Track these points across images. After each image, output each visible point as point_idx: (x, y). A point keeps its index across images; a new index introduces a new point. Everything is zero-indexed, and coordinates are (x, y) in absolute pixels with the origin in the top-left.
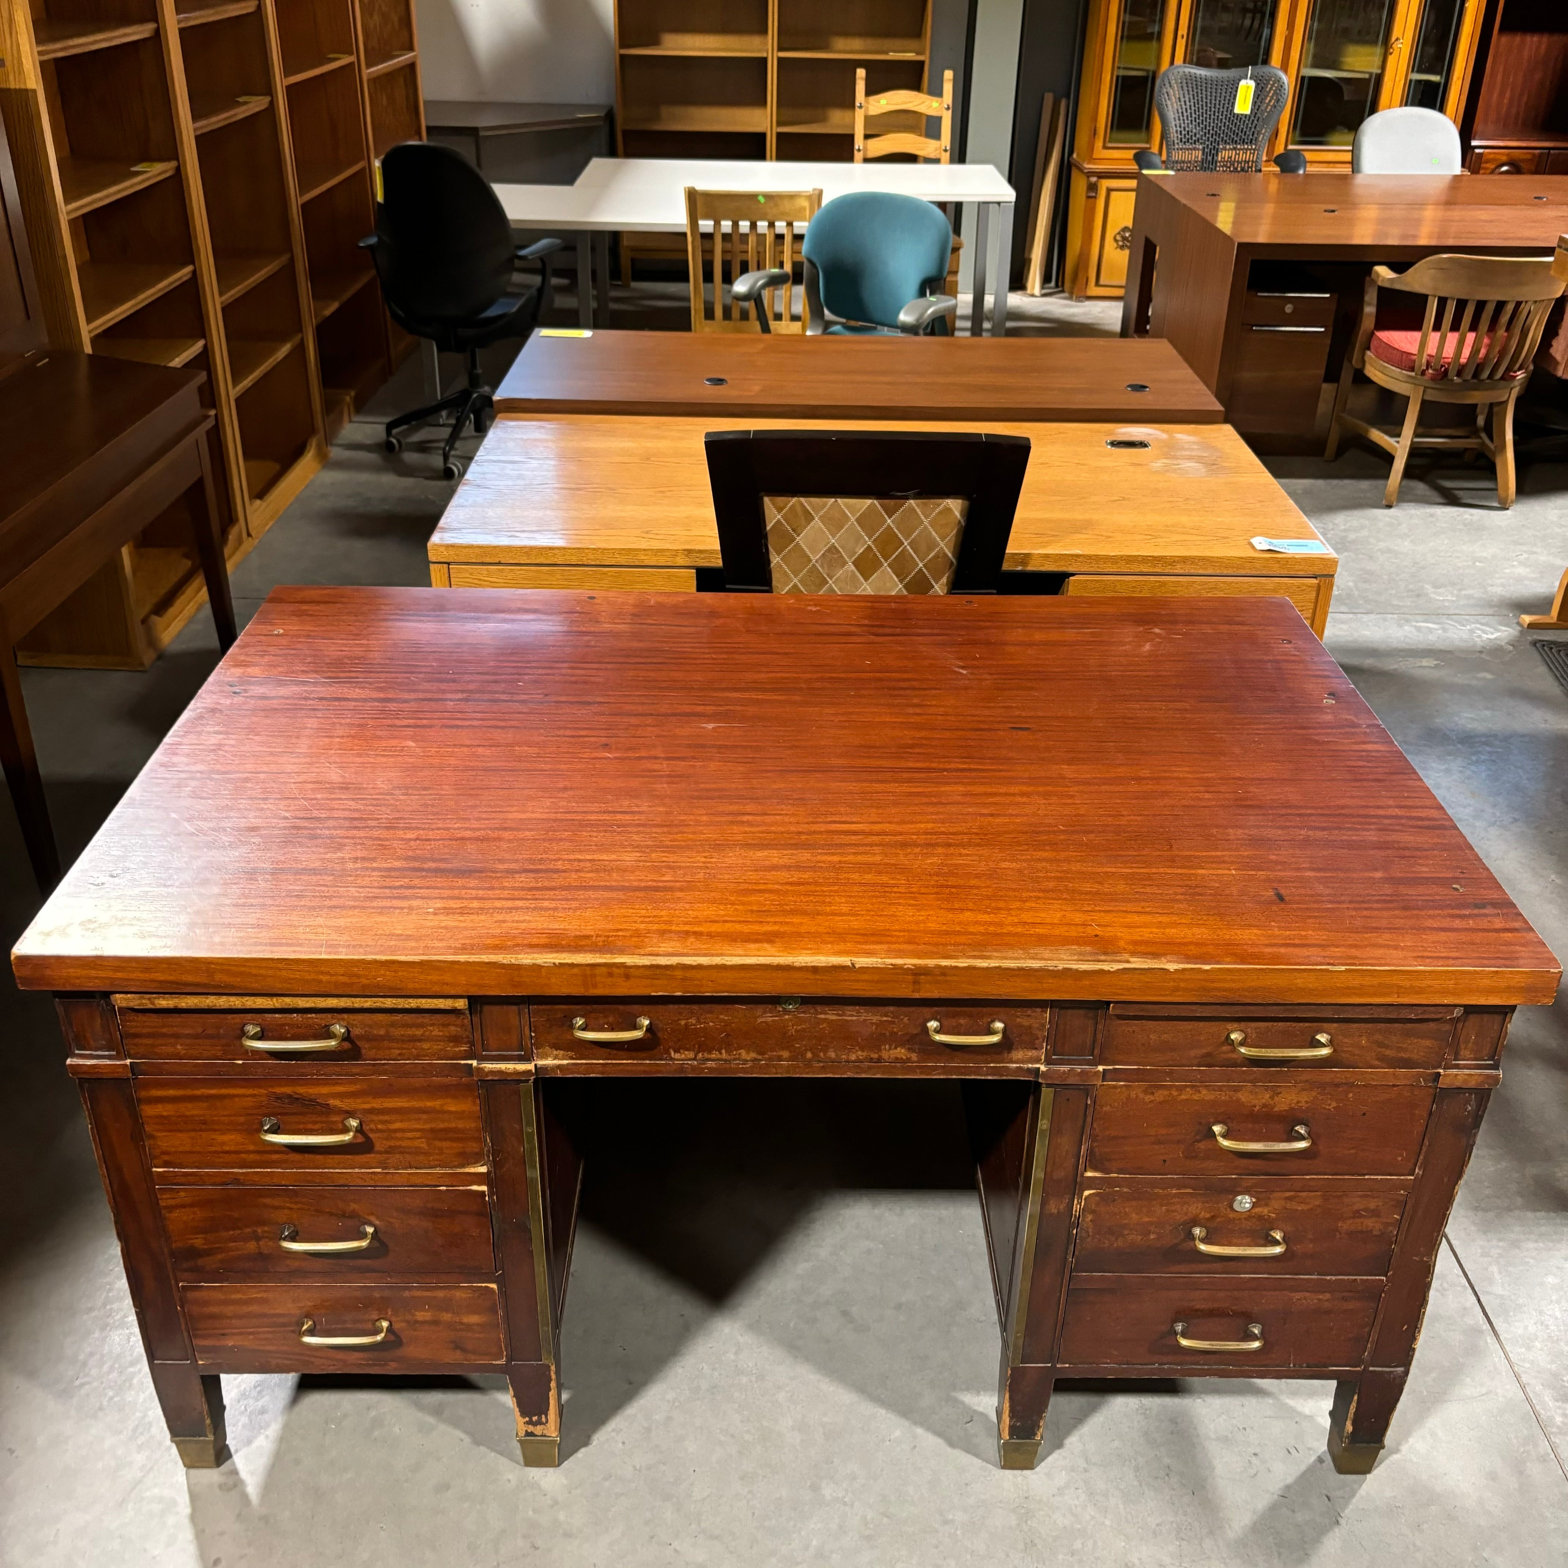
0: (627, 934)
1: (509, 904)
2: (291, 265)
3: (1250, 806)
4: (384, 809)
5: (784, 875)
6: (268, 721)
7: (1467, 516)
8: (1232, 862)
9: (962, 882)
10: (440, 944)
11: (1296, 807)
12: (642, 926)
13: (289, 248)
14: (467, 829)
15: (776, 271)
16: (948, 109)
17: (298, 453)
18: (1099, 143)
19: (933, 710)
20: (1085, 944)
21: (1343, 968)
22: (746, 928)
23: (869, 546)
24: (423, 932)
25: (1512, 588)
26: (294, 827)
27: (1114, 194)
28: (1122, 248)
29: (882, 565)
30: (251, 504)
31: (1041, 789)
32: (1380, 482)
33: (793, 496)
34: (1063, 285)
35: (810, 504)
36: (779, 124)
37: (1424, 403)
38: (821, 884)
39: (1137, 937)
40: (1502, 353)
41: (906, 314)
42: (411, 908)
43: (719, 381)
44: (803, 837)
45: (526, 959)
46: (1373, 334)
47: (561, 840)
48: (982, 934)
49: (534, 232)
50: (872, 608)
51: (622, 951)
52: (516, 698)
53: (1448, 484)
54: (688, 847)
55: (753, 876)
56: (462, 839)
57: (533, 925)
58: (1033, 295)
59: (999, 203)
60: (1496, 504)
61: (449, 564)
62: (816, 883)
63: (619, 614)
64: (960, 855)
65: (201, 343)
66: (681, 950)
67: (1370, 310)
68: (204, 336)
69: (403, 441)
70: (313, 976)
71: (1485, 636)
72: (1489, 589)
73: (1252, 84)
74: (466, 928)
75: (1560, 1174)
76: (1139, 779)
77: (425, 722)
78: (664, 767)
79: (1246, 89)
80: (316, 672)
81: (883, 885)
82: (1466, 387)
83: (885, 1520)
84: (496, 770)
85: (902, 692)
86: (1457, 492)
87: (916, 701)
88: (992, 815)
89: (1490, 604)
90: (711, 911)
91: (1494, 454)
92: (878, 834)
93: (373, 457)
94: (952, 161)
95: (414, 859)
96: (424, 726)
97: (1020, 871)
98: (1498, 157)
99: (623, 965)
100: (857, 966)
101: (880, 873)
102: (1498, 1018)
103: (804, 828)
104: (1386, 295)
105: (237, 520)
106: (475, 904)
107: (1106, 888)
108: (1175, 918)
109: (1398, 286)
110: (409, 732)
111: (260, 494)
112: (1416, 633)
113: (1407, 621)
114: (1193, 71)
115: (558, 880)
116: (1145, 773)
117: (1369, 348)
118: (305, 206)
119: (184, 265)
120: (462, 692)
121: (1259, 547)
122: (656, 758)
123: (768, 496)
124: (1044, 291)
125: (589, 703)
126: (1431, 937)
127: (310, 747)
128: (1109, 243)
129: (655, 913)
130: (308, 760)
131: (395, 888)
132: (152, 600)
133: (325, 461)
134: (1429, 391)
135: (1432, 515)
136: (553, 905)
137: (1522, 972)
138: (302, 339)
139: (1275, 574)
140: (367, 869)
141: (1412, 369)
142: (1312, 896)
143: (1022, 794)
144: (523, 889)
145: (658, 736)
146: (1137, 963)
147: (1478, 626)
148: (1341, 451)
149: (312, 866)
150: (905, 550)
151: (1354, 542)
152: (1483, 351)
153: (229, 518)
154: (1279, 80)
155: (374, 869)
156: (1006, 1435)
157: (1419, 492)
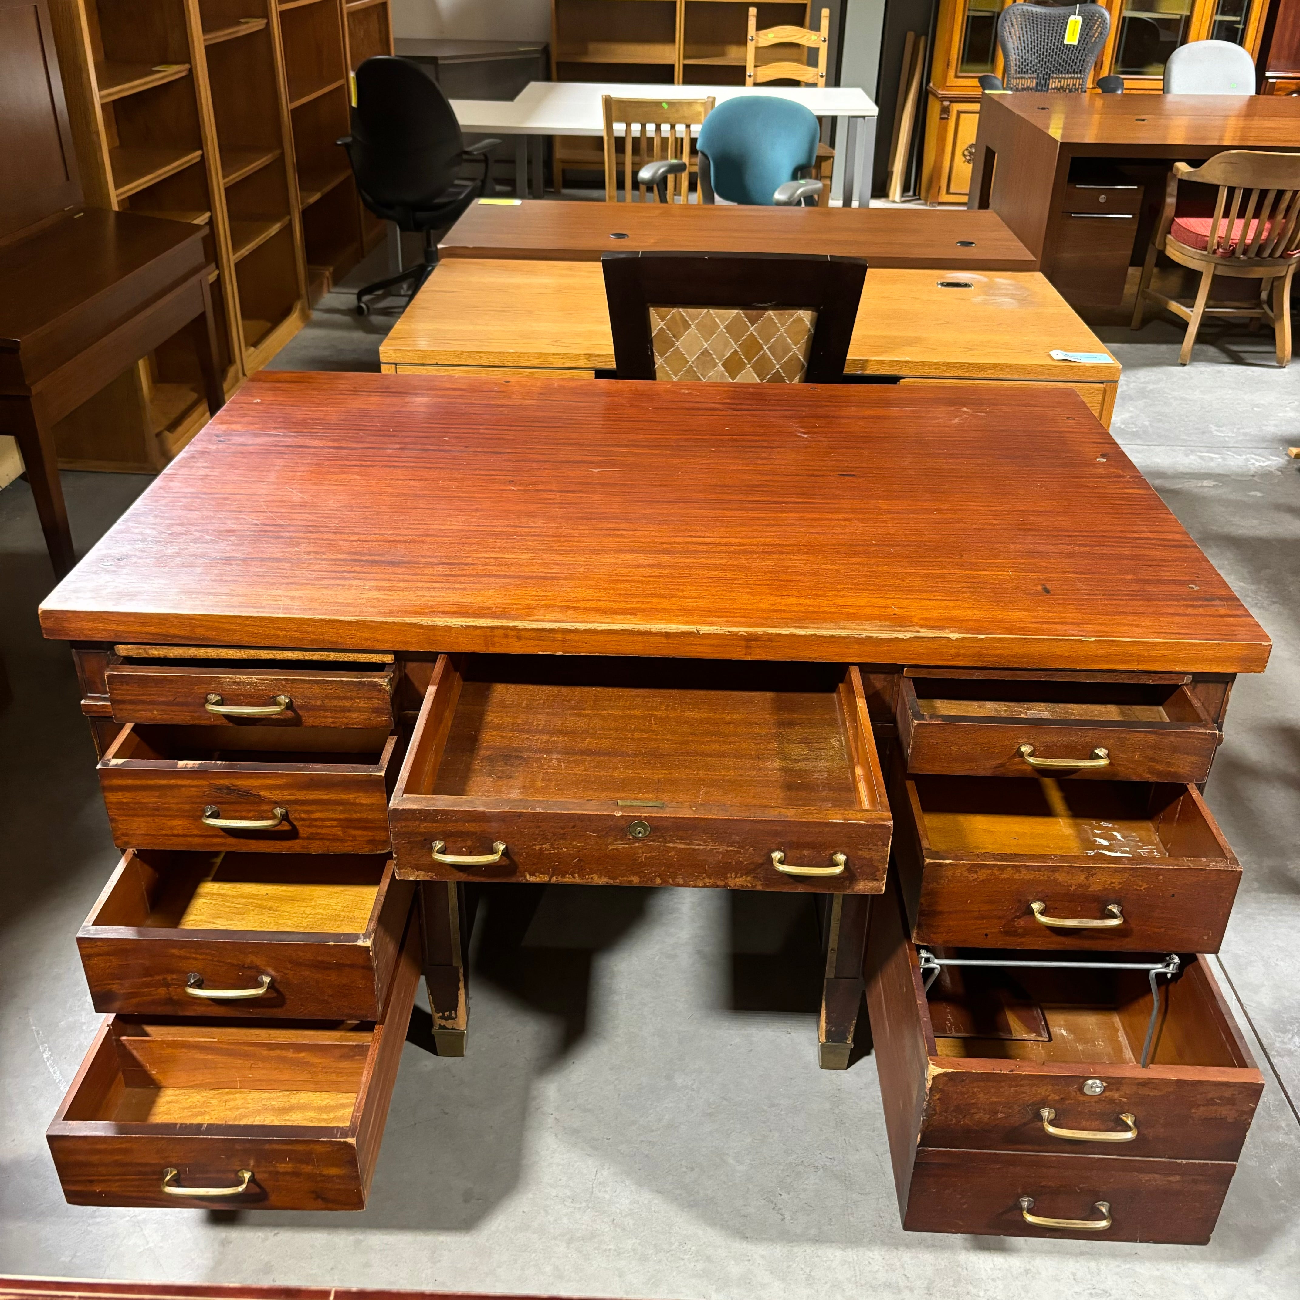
0: (521, 607)
1: (429, 585)
2: (281, 159)
3: (1028, 529)
4: (333, 520)
5: (647, 571)
6: (245, 460)
7: (1249, 372)
8: (1010, 567)
9: (790, 578)
10: (373, 610)
11: (1067, 531)
12: (533, 602)
13: (280, 145)
14: (397, 535)
15: (674, 161)
16: (825, 41)
17: (286, 313)
18: (952, 73)
19: (776, 462)
20: (885, 620)
21: (1093, 639)
22: (615, 605)
23: (735, 350)
24: (359, 601)
25: (1284, 428)
26: (261, 531)
27: (962, 116)
28: (969, 161)
29: (746, 366)
30: (247, 350)
31: (860, 516)
32: (1176, 346)
33: (674, 307)
34: (919, 194)
35: (687, 313)
36: (685, 57)
37: (1215, 278)
38: (676, 577)
39: (928, 616)
40: (1281, 236)
41: (779, 193)
42: (351, 586)
43: (621, 236)
44: (665, 546)
45: (440, 621)
46: (1174, 220)
47: (472, 544)
48: (803, 612)
49: (479, 135)
50: (734, 391)
51: (515, 618)
52: (441, 448)
53: (1235, 348)
54: (572, 551)
55: (623, 571)
56: (394, 541)
57: (446, 599)
58: (894, 202)
59: (864, 117)
60: (1275, 364)
61: (396, 364)
62: (672, 577)
63: (528, 393)
64: (791, 559)
65: (208, 214)
66: (562, 619)
67: (1171, 200)
68: (210, 209)
69: (371, 307)
70: (272, 631)
71: (1257, 464)
72: (1264, 428)
73: (1079, 19)
74: (393, 600)
75: (1292, 866)
76: (939, 511)
77: (368, 463)
78: (558, 497)
79: (1075, 24)
80: (285, 428)
81: (726, 579)
82: (1251, 263)
83: (725, 1103)
84: (424, 496)
85: (753, 449)
86: (1241, 354)
87: (764, 455)
88: (818, 533)
89: (1264, 440)
90: (589, 594)
91: (1273, 321)
92: (725, 545)
93: (346, 319)
94: (828, 85)
95: (356, 553)
96: (368, 466)
97: (838, 571)
98: (1289, 86)
99: (515, 628)
100: (701, 632)
101: (725, 570)
102: (1221, 687)
103: (665, 540)
104: (1185, 186)
105: (235, 362)
106: (401, 584)
107: (906, 583)
108: (960, 603)
109: (1194, 179)
110: (357, 469)
111: (255, 342)
112: (1199, 461)
113: (1192, 451)
114: (1030, 8)
115: (468, 570)
116: (946, 506)
117: (1169, 233)
118: (294, 112)
119: (195, 150)
120: (399, 443)
121: (1056, 358)
122: (551, 491)
123: (653, 306)
124: (903, 199)
125: (500, 453)
126: (1167, 619)
127: (277, 478)
128: (959, 158)
129: (543, 594)
130: (276, 486)
131: (339, 572)
132: (167, 422)
133: (307, 321)
134: (1219, 267)
135: (1219, 372)
136: (463, 586)
137: (1239, 645)
138: (290, 221)
139: (1069, 379)
140: (318, 559)
141: (1205, 249)
142: (1073, 590)
143: (845, 520)
144: (439, 575)
145: (553, 476)
146: (926, 633)
147: (1253, 456)
148: (1146, 321)
149: (275, 556)
150: (765, 353)
151: (1151, 391)
152: (1265, 235)
153: (229, 359)
154: (1102, 16)
155: (323, 560)
156: (823, 1039)
157: (1210, 354)
